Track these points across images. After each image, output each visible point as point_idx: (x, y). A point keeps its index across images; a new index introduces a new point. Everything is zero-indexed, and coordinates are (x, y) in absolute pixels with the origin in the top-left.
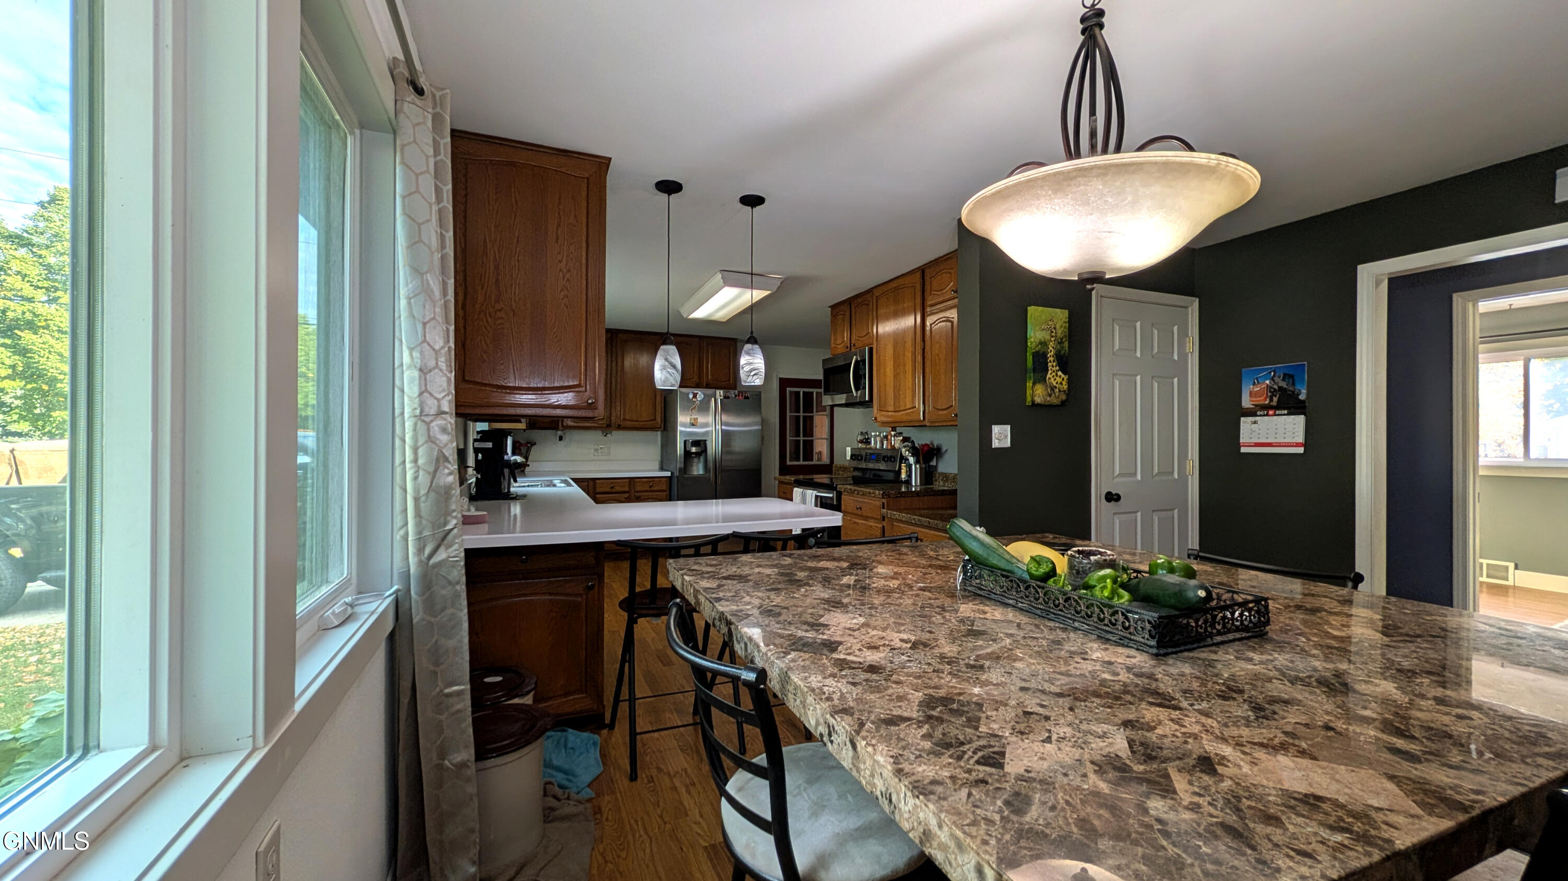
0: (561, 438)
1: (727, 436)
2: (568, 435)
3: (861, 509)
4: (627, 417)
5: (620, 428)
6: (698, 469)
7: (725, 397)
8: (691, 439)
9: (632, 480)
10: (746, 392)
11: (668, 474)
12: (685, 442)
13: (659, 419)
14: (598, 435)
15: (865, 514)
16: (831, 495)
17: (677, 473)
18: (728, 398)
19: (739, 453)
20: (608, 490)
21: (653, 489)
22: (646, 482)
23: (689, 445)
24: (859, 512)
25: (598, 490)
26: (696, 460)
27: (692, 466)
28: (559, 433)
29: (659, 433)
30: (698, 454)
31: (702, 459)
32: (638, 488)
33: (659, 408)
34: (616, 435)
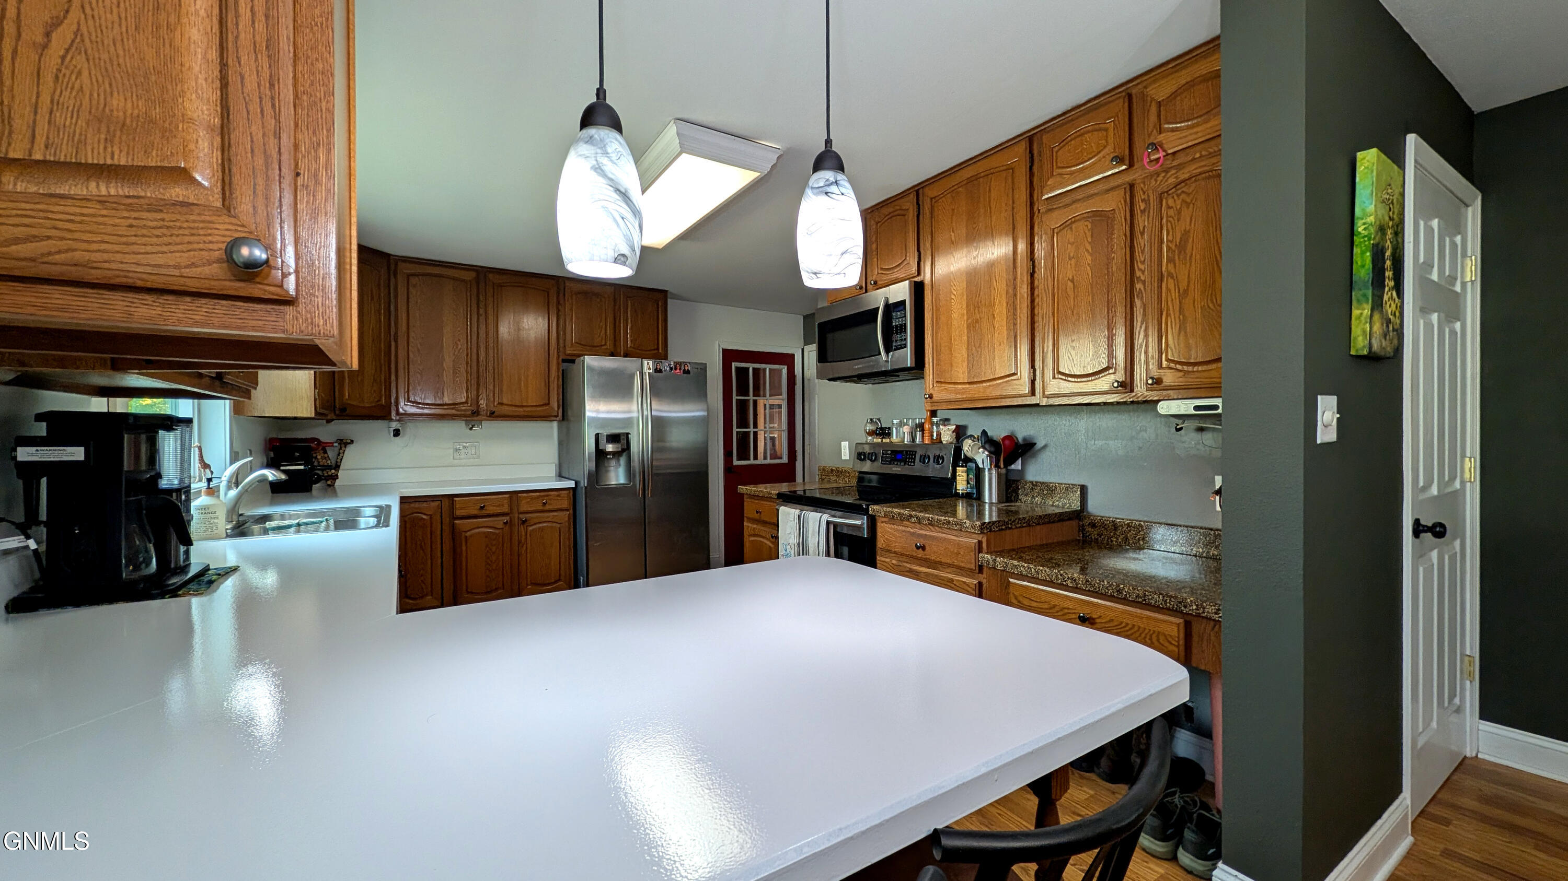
0: (397, 433)
1: (659, 425)
2: (410, 429)
3: (923, 548)
4: (505, 401)
5: (493, 415)
6: (617, 476)
7: (658, 371)
8: (605, 432)
9: (513, 495)
10: (685, 363)
11: (572, 484)
12: (597, 436)
13: (554, 404)
14: (459, 427)
15: (933, 557)
16: (859, 522)
17: (584, 483)
18: (660, 371)
19: (678, 450)
20: (475, 512)
21: (547, 507)
22: (538, 497)
23: (603, 441)
24: (920, 553)
25: (458, 513)
26: (613, 463)
27: (607, 471)
28: (395, 425)
29: (555, 424)
30: (616, 454)
31: (623, 460)
32: (524, 508)
33: (554, 386)
34: (488, 427)
